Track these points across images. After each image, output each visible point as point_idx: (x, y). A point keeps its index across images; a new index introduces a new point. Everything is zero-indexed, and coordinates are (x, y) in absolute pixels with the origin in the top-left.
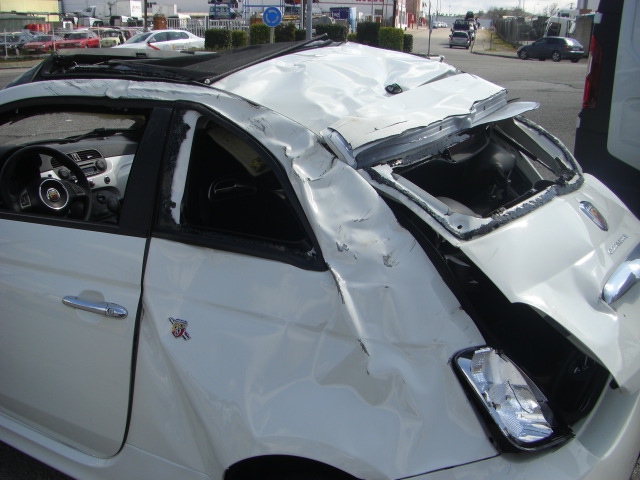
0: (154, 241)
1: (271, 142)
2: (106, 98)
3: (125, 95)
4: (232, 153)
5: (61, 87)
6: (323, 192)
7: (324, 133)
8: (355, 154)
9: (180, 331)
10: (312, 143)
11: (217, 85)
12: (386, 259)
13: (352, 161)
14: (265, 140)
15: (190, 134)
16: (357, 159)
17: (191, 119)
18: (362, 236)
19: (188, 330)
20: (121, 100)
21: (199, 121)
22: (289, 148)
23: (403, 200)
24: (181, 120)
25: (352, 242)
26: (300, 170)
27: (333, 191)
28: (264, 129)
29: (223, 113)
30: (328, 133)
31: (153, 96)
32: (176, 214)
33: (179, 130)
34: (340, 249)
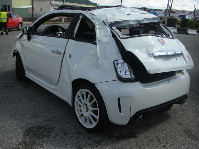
0: (70, 40)
1: (94, 21)
2: (68, 13)
3: (71, 13)
4: (88, 24)
5: (61, 11)
6: (100, 31)
7: (104, 20)
8: (109, 24)
9: (70, 57)
10: (101, 22)
11: (90, 12)
12: (107, 43)
13: (108, 25)
14: (93, 21)
15: (80, 20)
16: (109, 25)
17: (81, 17)
18: (104, 38)
19: (71, 56)
20: (70, 13)
21: (82, 17)
22: (97, 22)
23: (114, 32)
24: (79, 17)
25: (102, 39)
26: (97, 27)
27: (103, 31)
28: (93, 19)
29: (87, 16)
30: (105, 20)
31: (76, 13)
32: (75, 35)
33: (78, 19)
34: (99, 40)
